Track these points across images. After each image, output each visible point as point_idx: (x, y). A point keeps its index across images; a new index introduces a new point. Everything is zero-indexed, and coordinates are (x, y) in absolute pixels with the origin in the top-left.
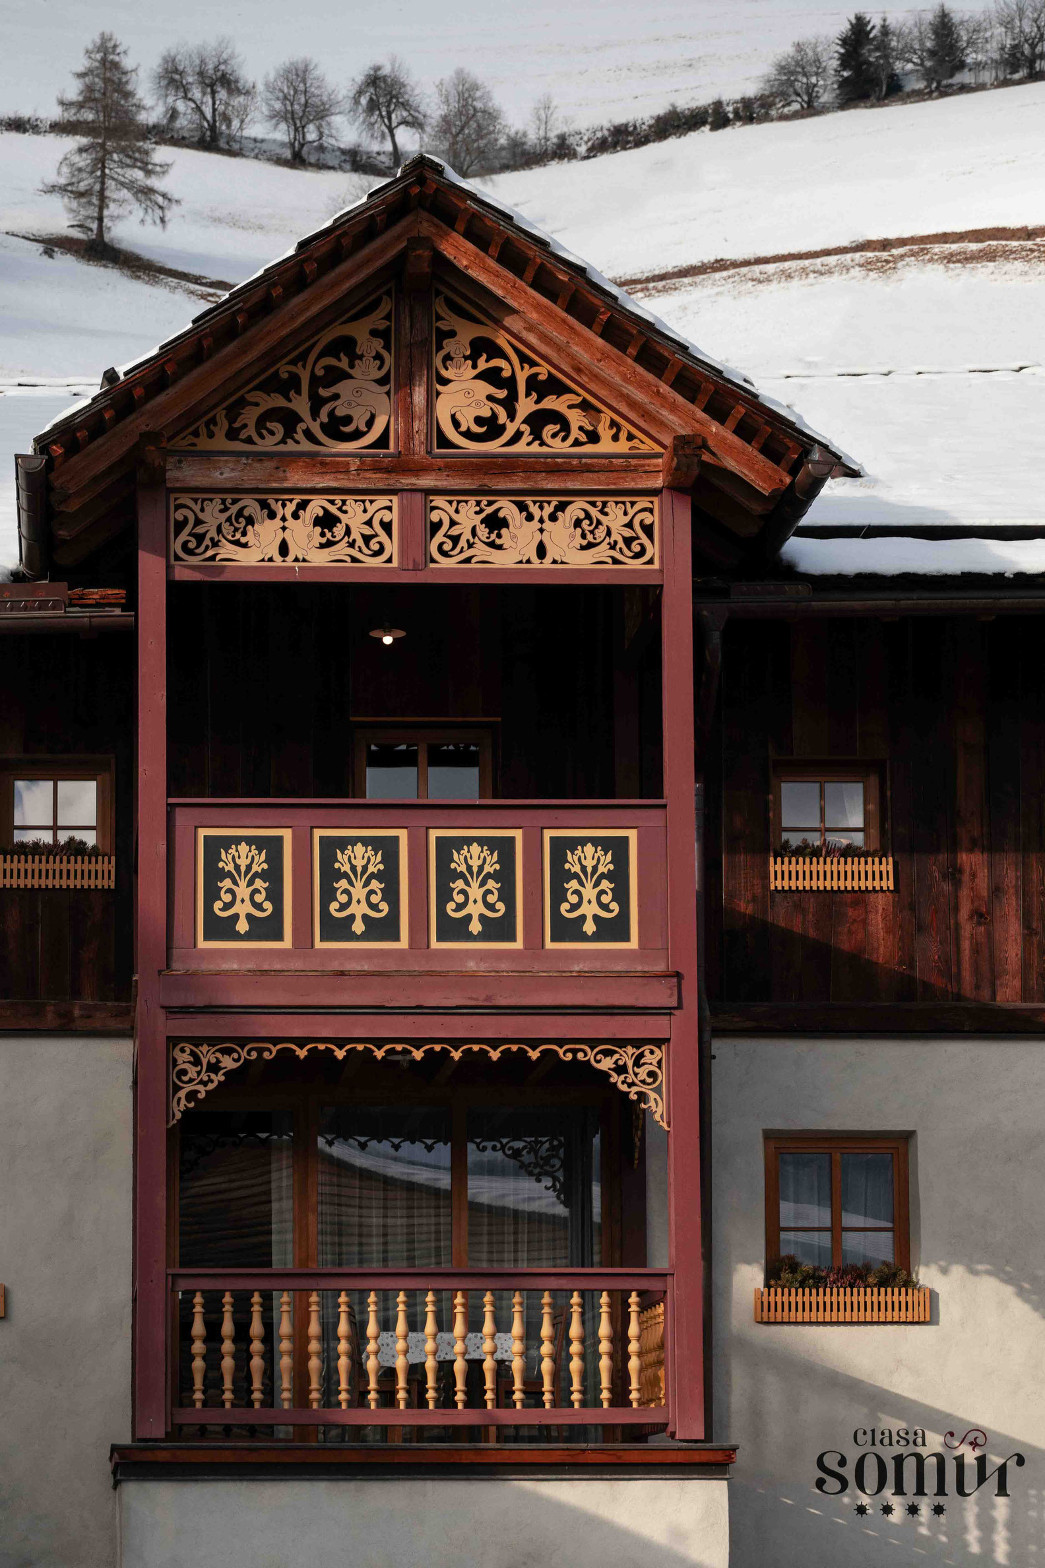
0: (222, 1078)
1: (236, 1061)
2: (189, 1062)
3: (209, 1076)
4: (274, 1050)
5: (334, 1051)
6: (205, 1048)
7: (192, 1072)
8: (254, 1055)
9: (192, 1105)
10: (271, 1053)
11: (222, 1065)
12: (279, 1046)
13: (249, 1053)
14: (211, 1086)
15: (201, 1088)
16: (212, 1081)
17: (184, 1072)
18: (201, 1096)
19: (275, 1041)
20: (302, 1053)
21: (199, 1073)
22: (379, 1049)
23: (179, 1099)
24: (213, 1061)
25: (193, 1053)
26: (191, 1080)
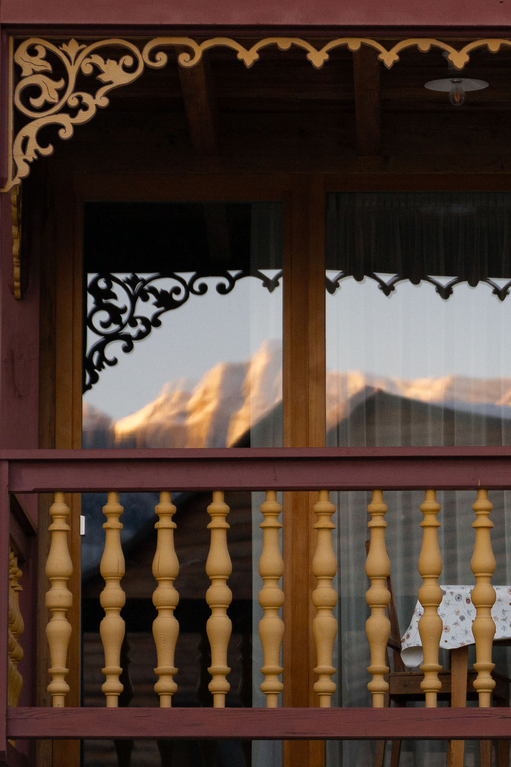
0: (104, 102)
1: (127, 70)
2: (45, 73)
3: (80, 98)
4: (199, 50)
5: (306, 52)
6: (72, 48)
7: (49, 89)
8: (162, 59)
9: (48, 151)
10: (192, 54)
11: (103, 78)
12: (208, 44)
13: (152, 57)
14: (83, 117)
15: (64, 119)
16: (85, 108)
17: (35, 91)
18: (66, 134)
19: (200, 32)
20: (249, 57)
21: (61, 93)
22: (388, 49)
23: (26, 140)
24: (88, 70)
25: (50, 57)
26: (47, 106)
